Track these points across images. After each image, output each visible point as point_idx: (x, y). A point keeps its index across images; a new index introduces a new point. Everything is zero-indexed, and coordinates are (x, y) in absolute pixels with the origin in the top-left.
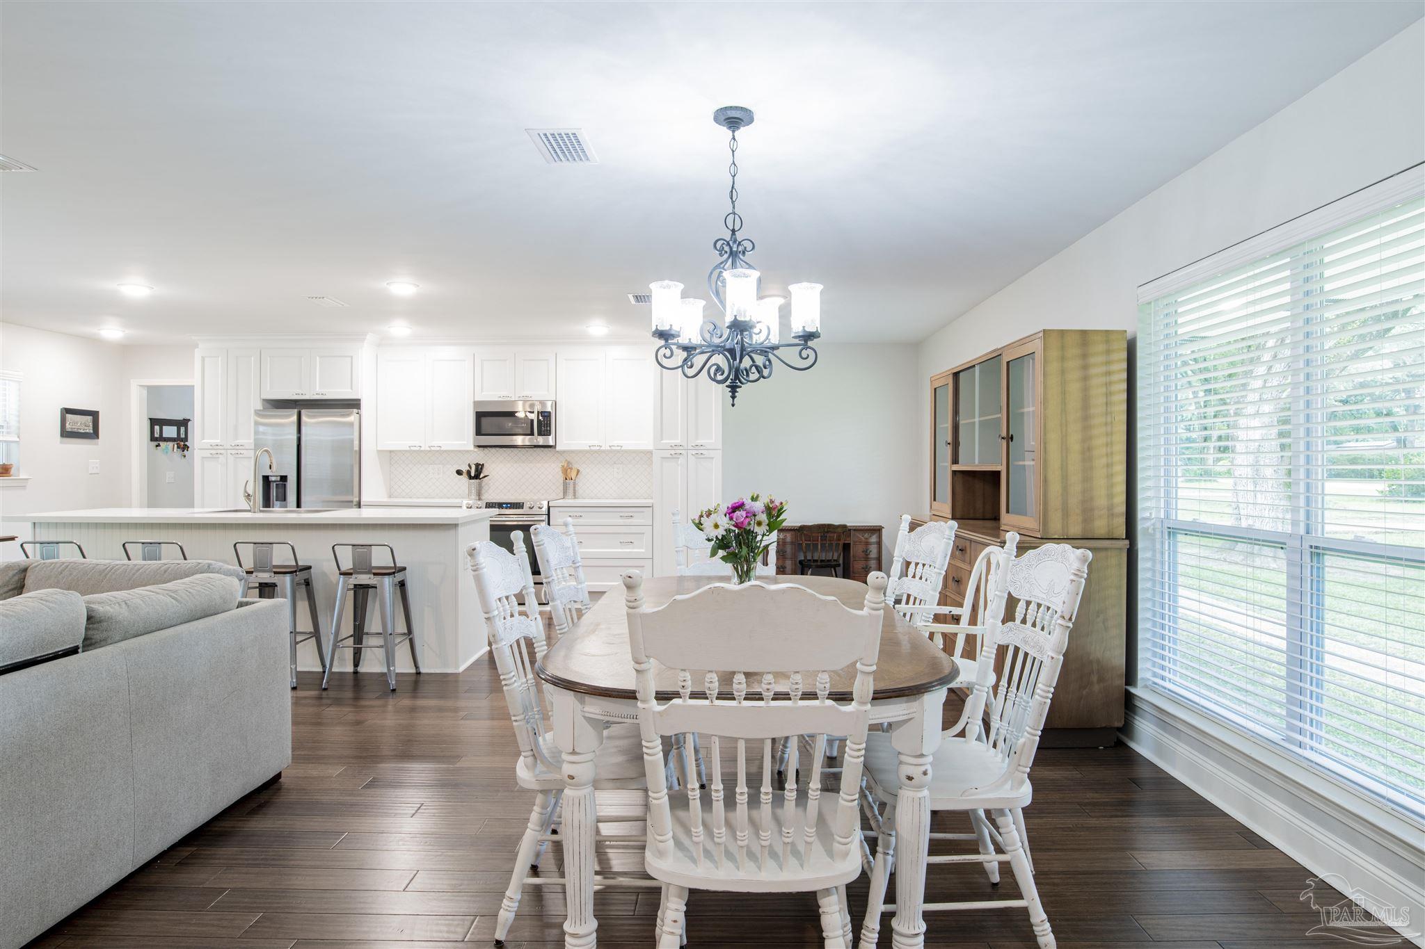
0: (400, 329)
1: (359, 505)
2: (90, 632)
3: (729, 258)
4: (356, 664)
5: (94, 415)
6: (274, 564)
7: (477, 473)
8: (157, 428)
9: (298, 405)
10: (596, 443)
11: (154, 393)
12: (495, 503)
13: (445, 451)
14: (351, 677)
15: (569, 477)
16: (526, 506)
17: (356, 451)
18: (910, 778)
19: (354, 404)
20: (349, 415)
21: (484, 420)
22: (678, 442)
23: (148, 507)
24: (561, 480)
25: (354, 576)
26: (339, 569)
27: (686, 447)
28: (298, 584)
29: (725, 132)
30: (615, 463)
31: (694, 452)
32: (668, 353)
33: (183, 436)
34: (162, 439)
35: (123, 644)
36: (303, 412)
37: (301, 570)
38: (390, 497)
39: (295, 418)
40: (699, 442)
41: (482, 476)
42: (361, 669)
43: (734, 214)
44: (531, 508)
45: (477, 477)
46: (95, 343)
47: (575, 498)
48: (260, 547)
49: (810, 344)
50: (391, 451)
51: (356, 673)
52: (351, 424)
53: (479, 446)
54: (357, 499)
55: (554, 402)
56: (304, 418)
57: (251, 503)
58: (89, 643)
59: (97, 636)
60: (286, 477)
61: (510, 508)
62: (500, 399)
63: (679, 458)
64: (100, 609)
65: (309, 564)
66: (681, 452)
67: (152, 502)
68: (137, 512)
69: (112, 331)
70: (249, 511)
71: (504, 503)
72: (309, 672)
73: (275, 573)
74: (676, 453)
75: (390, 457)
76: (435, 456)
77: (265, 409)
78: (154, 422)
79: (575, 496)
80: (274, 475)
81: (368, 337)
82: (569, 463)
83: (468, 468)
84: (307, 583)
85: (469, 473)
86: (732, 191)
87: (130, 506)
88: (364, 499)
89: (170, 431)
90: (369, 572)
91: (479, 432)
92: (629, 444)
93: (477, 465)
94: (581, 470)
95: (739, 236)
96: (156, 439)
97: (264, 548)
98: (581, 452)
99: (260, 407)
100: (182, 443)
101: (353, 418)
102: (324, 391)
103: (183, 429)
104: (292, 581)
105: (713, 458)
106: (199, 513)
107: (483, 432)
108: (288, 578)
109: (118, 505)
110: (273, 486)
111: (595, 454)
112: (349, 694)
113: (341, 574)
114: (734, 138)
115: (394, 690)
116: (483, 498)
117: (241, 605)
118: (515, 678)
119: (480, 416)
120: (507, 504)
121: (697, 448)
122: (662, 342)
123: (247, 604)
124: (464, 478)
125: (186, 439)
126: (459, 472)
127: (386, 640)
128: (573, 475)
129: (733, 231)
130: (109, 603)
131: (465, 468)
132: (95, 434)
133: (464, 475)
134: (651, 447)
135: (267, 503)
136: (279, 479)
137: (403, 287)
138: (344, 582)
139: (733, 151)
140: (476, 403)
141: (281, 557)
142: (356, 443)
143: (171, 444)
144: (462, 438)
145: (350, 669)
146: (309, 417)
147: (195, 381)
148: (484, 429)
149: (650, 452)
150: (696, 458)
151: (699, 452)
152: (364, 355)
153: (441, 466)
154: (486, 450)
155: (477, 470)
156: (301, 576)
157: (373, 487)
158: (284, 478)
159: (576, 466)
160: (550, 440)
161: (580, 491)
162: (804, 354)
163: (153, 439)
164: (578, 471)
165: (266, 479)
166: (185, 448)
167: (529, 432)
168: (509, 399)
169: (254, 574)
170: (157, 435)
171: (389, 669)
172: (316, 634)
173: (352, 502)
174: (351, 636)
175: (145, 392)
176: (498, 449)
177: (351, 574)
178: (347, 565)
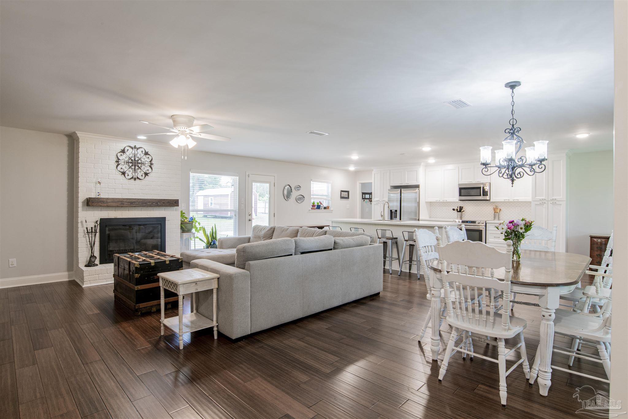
0: (431, 161)
1: (419, 220)
2: (335, 246)
3: (511, 135)
4: (410, 270)
5: (348, 192)
6: (387, 236)
7: (460, 210)
8: (364, 195)
9: (401, 187)
10: (507, 198)
11: (363, 185)
12: (465, 221)
13: (449, 202)
14: (409, 273)
15: (496, 212)
16: (477, 222)
17: (418, 202)
18: (544, 316)
19: (417, 186)
20: (415, 190)
21: (462, 191)
22: (544, 198)
23: (361, 218)
24: (493, 213)
25: (408, 241)
26: (404, 239)
27: (547, 200)
28: (393, 243)
29: (509, 90)
30: (517, 207)
31: (551, 202)
32: (486, 170)
33: (371, 198)
34: (365, 198)
35: (341, 250)
36: (402, 189)
37: (394, 239)
38: (430, 218)
39: (400, 191)
40: (554, 198)
41: (462, 211)
42: (411, 272)
43: (513, 119)
44: (478, 223)
45: (460, 211)
46: (348, 171)
47: (499, 220)
48: (383, 231)
49: (543, 163)
50: (430, 202)
51: (410, 272)
52: (416, 192)
53: (460, 200)
54: (418, 218)
55: (489, 183)
56: (402, 191)
57: (383, 218)
58: (334, 248)
59: (336, 247)
60: (397, 210)
61: (471, 223)
62: (469, 183)
63: (544, 205)
64: (337, 241)
65: (397, 237)
66: (545, 202)
67: (362, 218)
68: (358, 220)
69: (352, 168)
70: (382, 220)
71: (468, 221)
72: (396, 270)
73: (387, 239)
74: (542, 202)
75: (430, 204)
76: (445, 204)
77: (391, 189)
78: (363, 193)
79: (499, 219)
80: (393, 209)
81: (422, 164)
82: (496, 206)
83: (457, 208)
84: (396, 243)
85: (457, 210)
86: (512, 111)
87: (357, 218)
88: (421, 218)
89: (367, 196)
90: (413, 241)
91: (460, 195)
92: (522, 199)
93: (460, 207)
94: (502, 209)
95: (515, 126)
96: (364, 199)
97: (384, 231)
98: (501, 202)
99: (389, 188)
100: (370, 200)
101: (417, 190)
102: (408, 182)
103: (371, 195)
104: (391, 242)
105: (561, 205)
106: (372, 221)
107: (462, 195)
108: (390, 241)
109: (354, 218)
110: (393, 213)
111: (507, 203)
112: (408, 278)
113: (405, 241)
114: (513, 92)
115: (419, 279)
116: (462, 219)
117: (370, 244)
118: (426, 268)
119: (461, 189)
120: (469, 221)
121: (553, 200)
122: (484, 167)
123: (371, 244)
124: (456, 211)
125: (371, 199)
126: (454, 210)
127: (417, 263)
128: (498, 211)
129: (513, 125)
130: (339, 240)
131: (456, 208)
132: (348, 198)
133: (456, 210)
134: (530, 200)
135: (391, 218)
136: (395, 211)
137: (427, 148)
138: (406, 243)
139: (513, 97)
140: (459, 184)
141: (388, 234)
142: (418, 199)
143: (367, 200)
144: (455, 197)
145: (408, 271)
146: (403, 191)
147: (372, 181)
148: (462, 194)
149: (530, 202)
150: (553, 205)
151: (554, 202)
152: (421, 170)
153: (448, 207)
154: (464, 202)
155: (460, 209)
156: (394, 241)
157: (424, 215)
158: (396, 211)
159: (500, 208)
160: (488, 198)
161: (501, 218)
162: (540, 167)
163: (363, 199)
164: (500, 210)
165: (391, 211)
166: (371, 201)
167: (479, 195)
168: (472, 183)
169: (381, 239)
170: (364, 197)
171: (418, 272)
172: (399, 259)
173: (416, 219)
174: (408, 261)
175: (361, 185)
176: (468, 201)
177: (407, 241)
178: (407, 238)
